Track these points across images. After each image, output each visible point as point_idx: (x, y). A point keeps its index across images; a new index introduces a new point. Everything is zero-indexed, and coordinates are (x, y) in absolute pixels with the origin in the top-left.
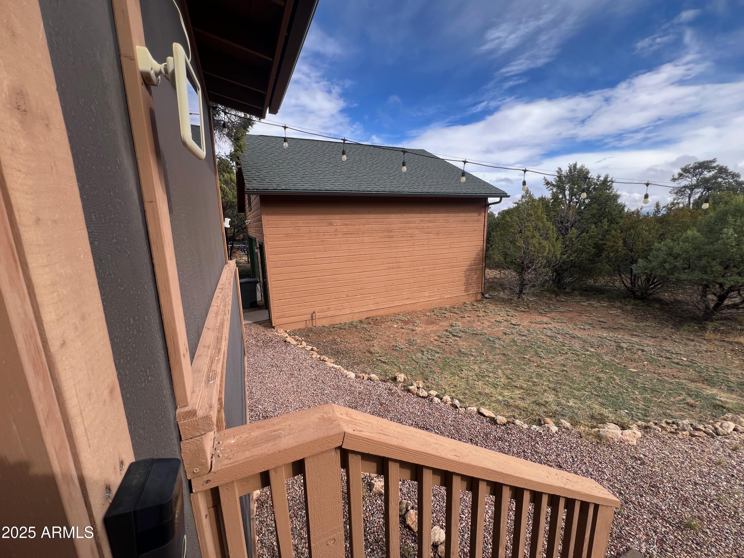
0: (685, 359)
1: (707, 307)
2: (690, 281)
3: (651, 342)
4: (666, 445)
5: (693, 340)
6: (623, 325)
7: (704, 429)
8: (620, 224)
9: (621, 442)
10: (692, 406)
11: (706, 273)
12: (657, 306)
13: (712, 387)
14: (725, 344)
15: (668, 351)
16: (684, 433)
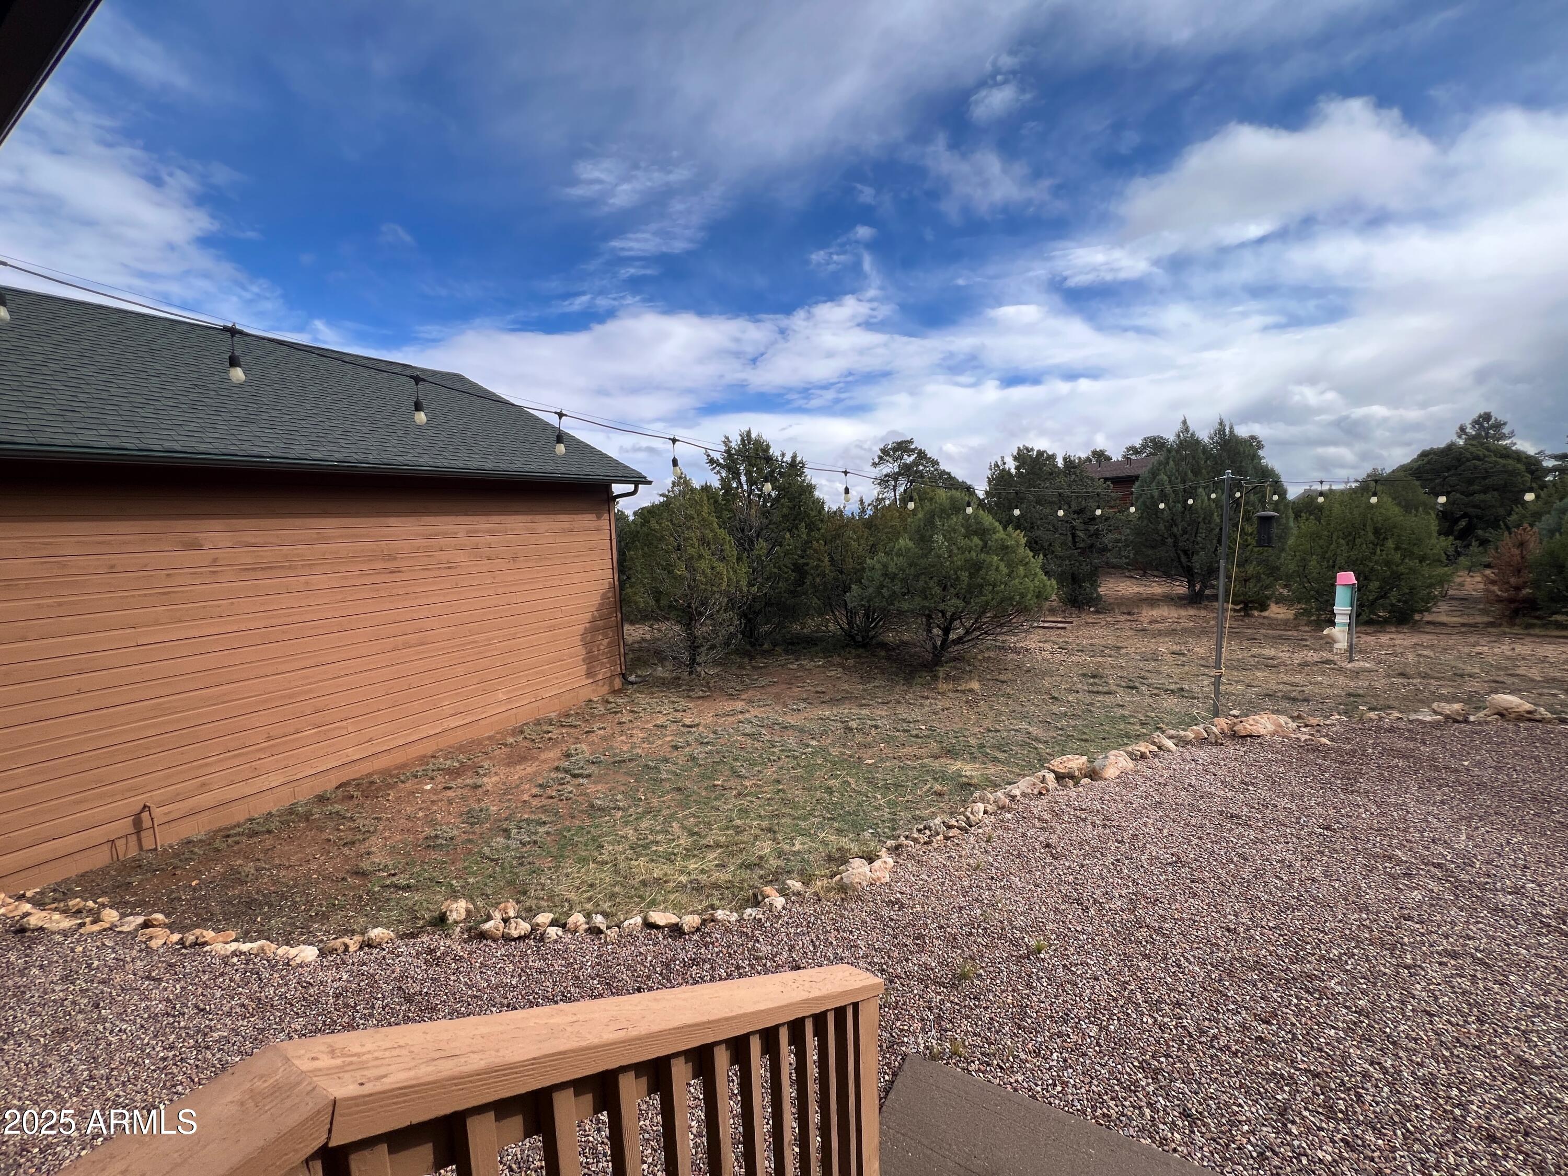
0: (923, 727)
1: (935, 647)
2: (912, 611)
3: (882, 711)
4: (922, 865)
5: (927, 698)
6: (847, 692)
7: (956, 824)
8: (822, 531)
9: (872, 884)
10: (940, 795)
11: (926, 598)
12: (883, 653)
13: (955, 760)
14: (959, 695)
15: (904, 720)
16: (938, 838)
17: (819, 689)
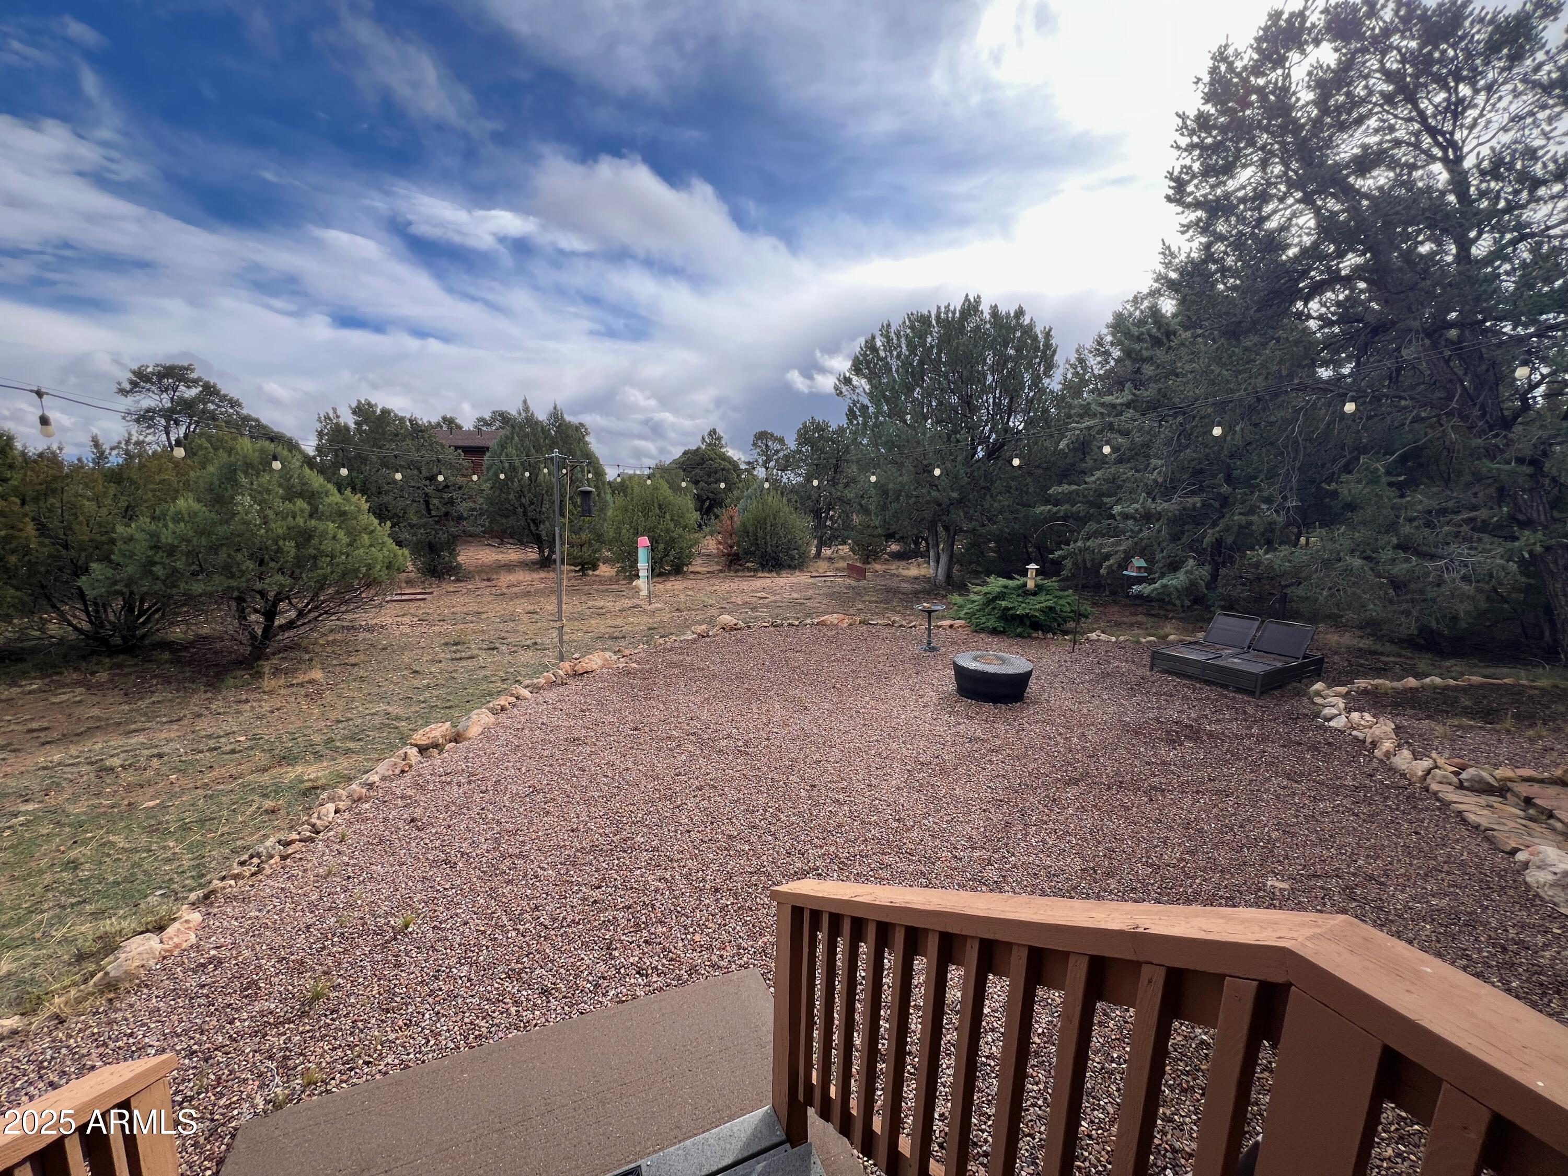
0: (242, 739)
1: (253, 637)
2: (211, 595)
3: (173, 732)
4: (250, 902)
5: (247, 701)
6: (99, 719)
7: (298, 837)
8: (12, 482)
9: (164, 958)
10: (273, 812)
11: (232, 576)
12: (166, 656)
13: (293, 766)
14: (294, 689)
15: (209, 737)
16: (272, 861)
17: (35, 725)
